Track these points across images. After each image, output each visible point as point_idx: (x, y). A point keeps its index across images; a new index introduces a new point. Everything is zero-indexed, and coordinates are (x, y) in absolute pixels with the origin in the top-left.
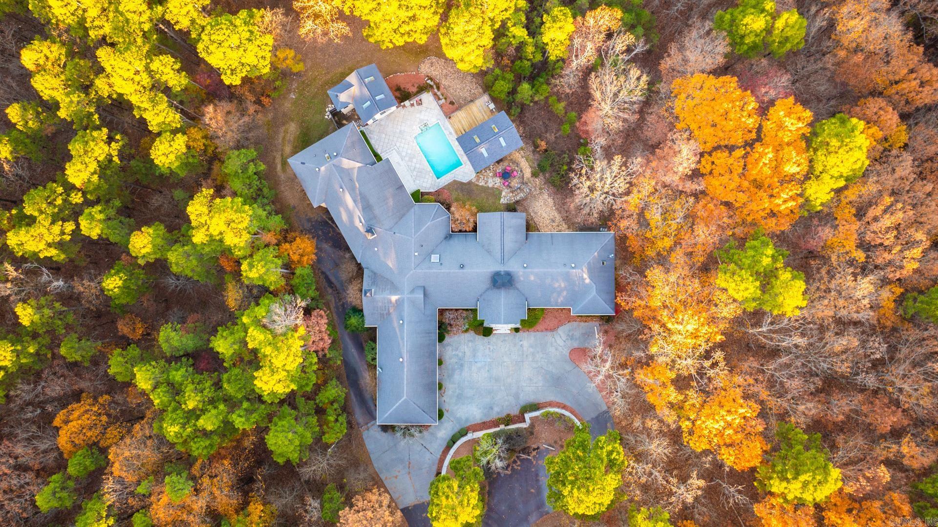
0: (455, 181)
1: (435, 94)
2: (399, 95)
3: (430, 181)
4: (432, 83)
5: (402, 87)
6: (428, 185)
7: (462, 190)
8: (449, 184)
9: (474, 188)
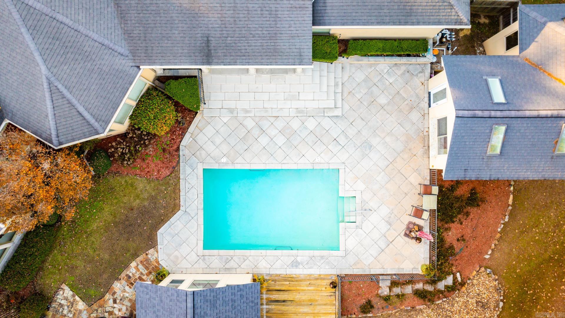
0: (175, 207)
1: (411, 279)
2: (459, 192)
3: (210, 147)
4: (441, 286)
5: (474, 211)
6: (201, 139)
7: (144, 212)
8: (176, 190)
9: (132, 245)
